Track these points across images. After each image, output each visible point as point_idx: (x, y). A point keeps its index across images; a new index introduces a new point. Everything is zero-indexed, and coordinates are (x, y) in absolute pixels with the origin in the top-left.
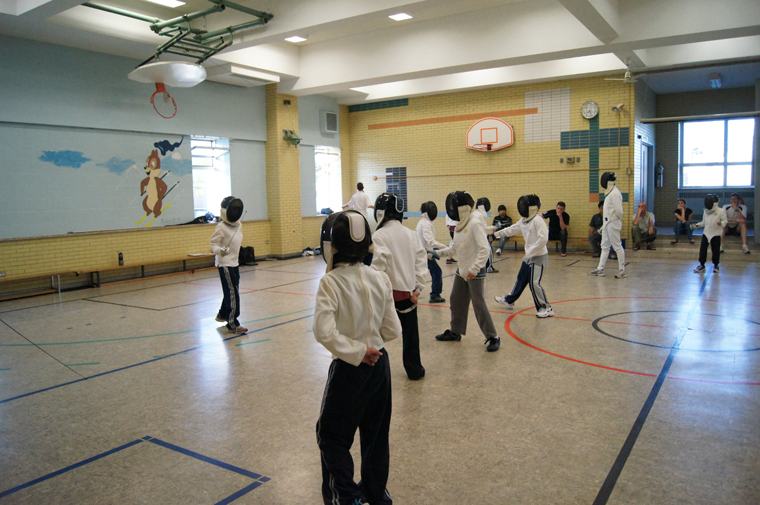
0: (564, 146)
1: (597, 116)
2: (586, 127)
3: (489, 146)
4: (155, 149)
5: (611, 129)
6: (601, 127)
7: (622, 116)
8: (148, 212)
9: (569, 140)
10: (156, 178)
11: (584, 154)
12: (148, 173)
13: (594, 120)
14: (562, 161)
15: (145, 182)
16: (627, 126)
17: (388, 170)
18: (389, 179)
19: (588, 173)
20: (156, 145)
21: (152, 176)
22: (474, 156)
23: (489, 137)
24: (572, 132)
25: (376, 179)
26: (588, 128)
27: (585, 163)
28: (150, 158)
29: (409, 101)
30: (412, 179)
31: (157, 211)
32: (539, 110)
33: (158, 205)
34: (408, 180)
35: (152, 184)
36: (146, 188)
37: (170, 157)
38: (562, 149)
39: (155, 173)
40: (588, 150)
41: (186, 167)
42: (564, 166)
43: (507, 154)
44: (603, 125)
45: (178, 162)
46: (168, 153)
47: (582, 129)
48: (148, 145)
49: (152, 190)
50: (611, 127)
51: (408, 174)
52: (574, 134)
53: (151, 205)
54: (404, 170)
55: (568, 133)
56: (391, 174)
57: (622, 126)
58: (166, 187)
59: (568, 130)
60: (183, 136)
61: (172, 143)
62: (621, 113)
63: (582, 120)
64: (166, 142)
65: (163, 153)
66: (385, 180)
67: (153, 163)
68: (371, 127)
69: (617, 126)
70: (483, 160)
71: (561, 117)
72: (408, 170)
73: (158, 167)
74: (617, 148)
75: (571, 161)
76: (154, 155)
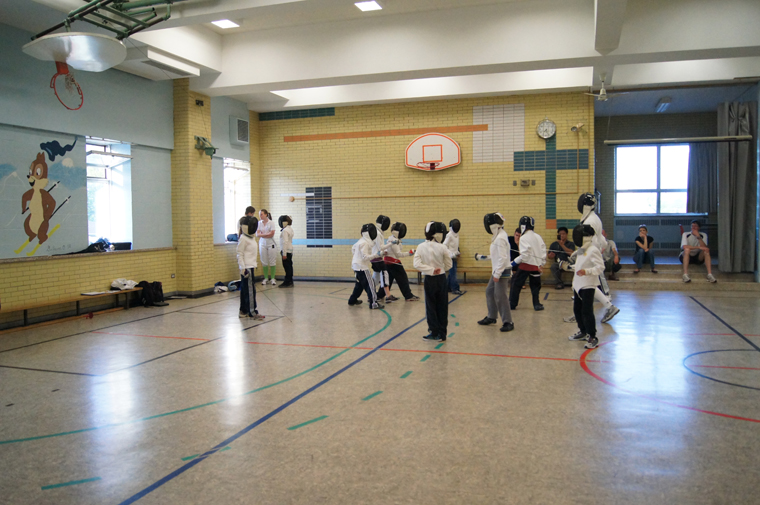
0: (518, 167)
1: (555, 135)
2: (542, 147)
3: (433, 165)
4: (42, 151)
5: (569, 151)
6: (558, 148)
7: (581, 137)
8: (31, 236)
9: (523, 161)
10: (42, 191)
11: (539, 176)
12: (32, 184)
13: (551, 140)
14: (515, 184)
15: (28, 196)
16: (586, 147)
17: (309, 190)
18: (309, 200)
19: (544, 197)
20: (43, 146)
21: (37, 188)
22: (414, 176)
23: (432, 155)
24: (526, 152)
25: (293, 200)
26: (544, 149)
27: (541, 186)
28: (35, 163)
29: (336, 111)
30: (338, 201)
31: (43, 235)
32: (490, 127)
33: (44, 227)
34: (333, 202)
35: (37, 198)
36: (29, 204)
37: (60, 163)
38: (515, 170)
39: (41, 184)
40: (544, 172)
41: (80, 177)
42: (518, 189)
43: (454, 175)
44: (560, 145)
45: (70, 170)
46: (58, 157)
47: (537, 149)
48: (33, 145)
49: (36, 205)
50: (569, 148)
51: (334, 195)
52: (529, 154)
53: (35, 227)
54: (328, 190)
55: (522, 153)
56: (312, 194)
57: (581, 148)
58: (54, 202)
59: (522, 150)
60: (76, 137)
61: (63, 145)
62: (580, 134)
63: (537, 139)
64: (55, 143)
65: (52, 158)
66: (304, 202)
67: (39, 171)
68: (287, 139)
69: (575, 148)
70: (425, 180)
71: (515, 135)
72: (333, 190)
73: (45, 175)
74: (575, 171)
75: (525, 184)
76: (40, 160)
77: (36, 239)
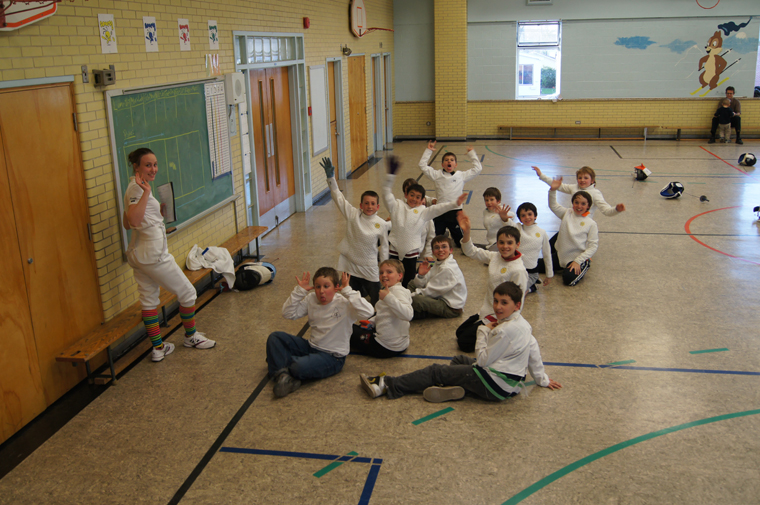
8: (704, 84)
10: (716, 56)
12: (708, 52)
20: (720, 27)
21: (712, 55)
28: (712, 38)
31: (713, 84)
33: (715, 80)
36: (704, 64)
39: (715, 52)
48: (713, 27)
49: (710, 66)
53: (708, 79)
60: (751, 17)
61: (738, 24)
64: (732, 23)
65: (727, 34)
67: (715, 43)
76: (717, 35)
77: (708, 87)
